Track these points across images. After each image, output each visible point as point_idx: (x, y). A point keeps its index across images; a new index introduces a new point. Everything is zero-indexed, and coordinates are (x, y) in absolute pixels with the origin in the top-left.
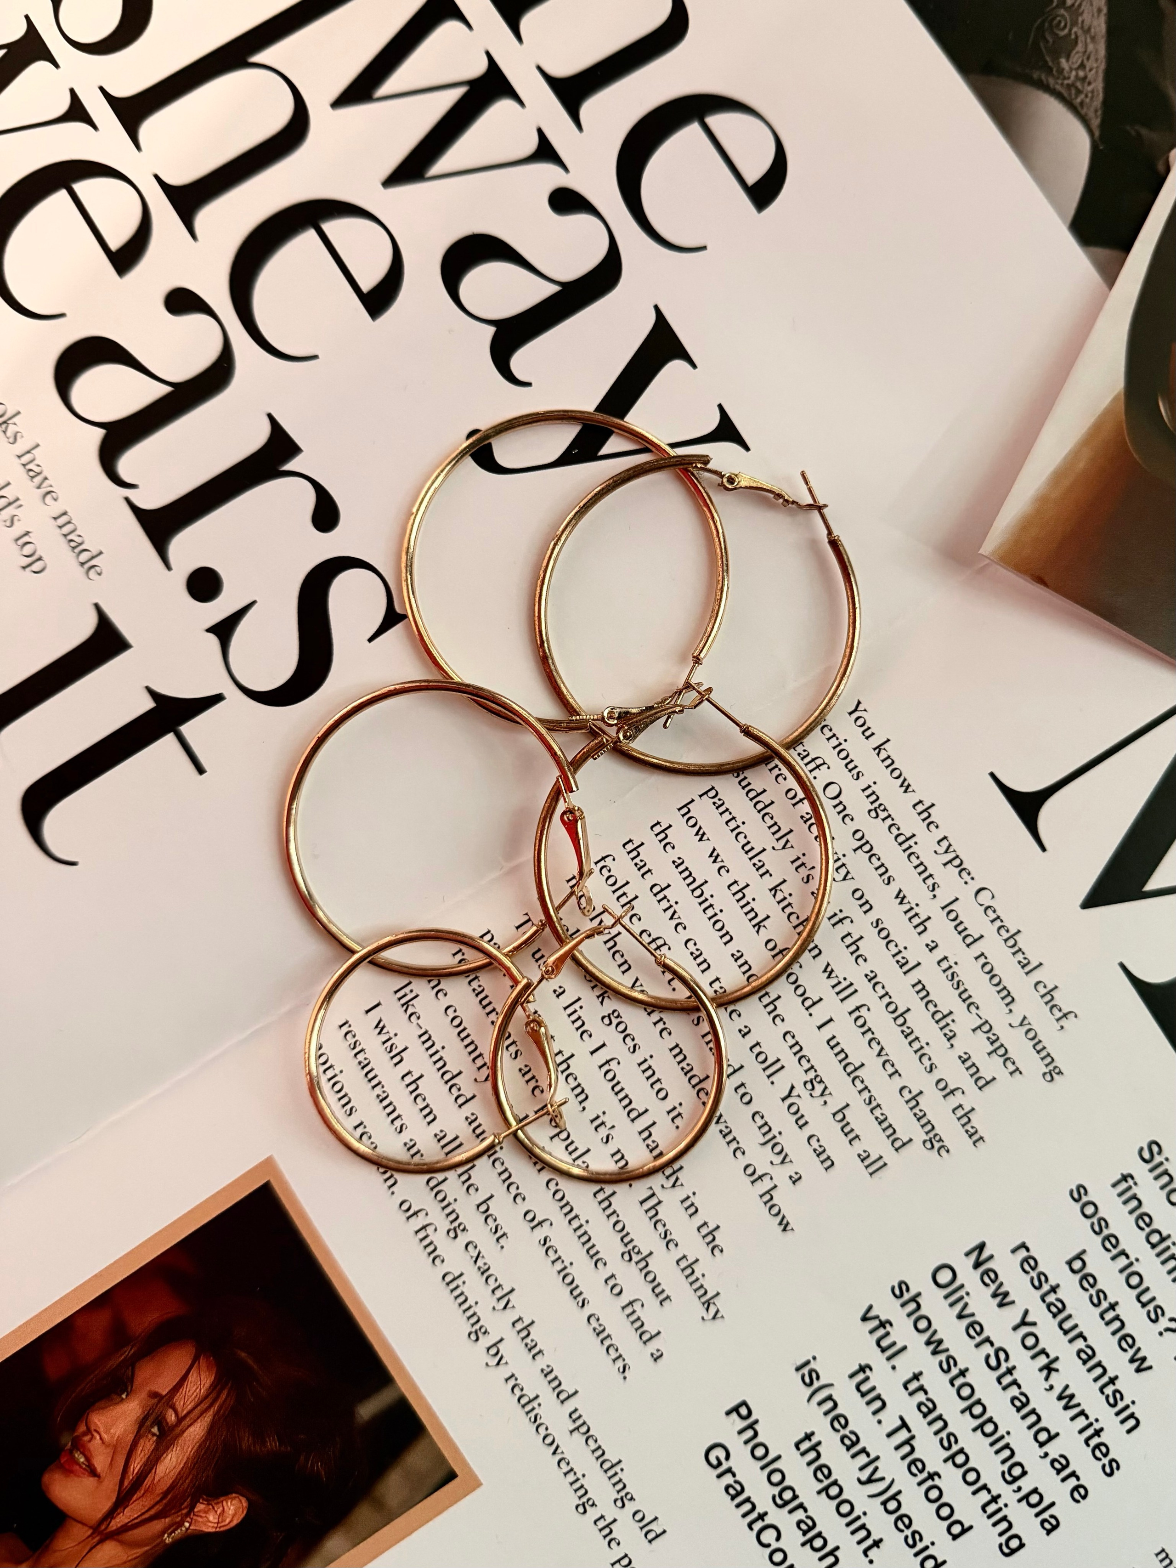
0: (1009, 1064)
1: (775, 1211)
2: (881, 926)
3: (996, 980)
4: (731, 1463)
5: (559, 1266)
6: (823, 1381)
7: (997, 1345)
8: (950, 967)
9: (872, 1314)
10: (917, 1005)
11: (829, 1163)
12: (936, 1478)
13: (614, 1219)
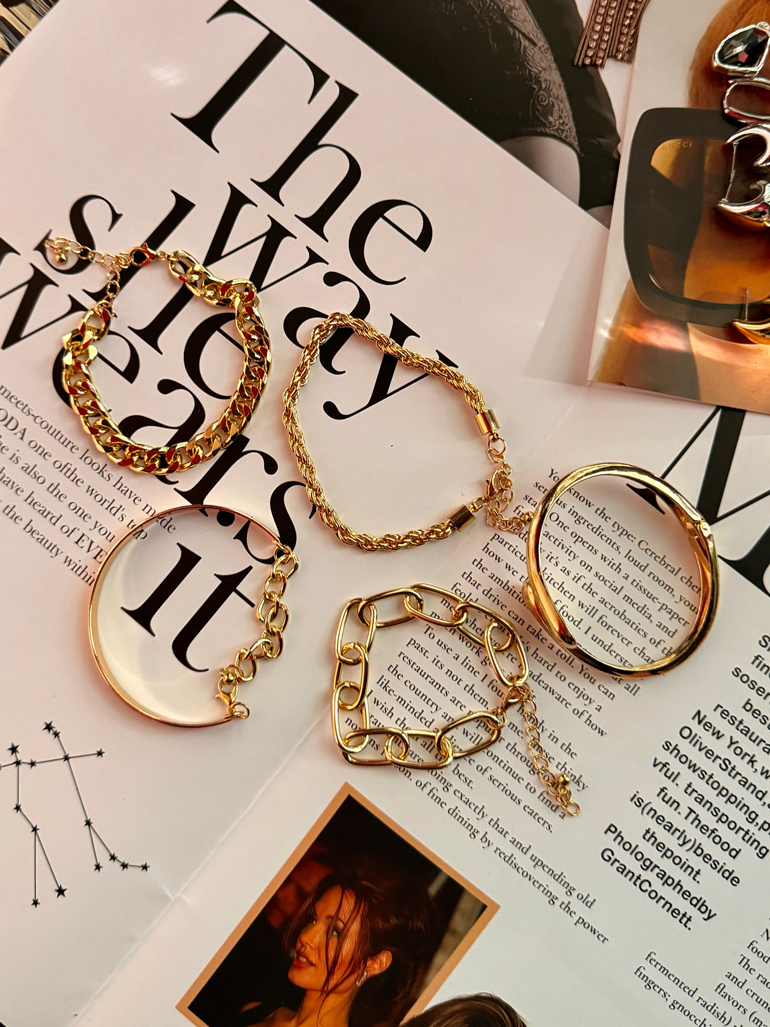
0: (681, 621)
1: (594, 727)
2: (599, 575)
3: (661, 583)
4: (616, 856)
5: (501, 787)
6: (645, 802)
7: (723, 758)
8: (638, 584)
9: (657, 762)
10: (628, 607)
11: (612, 696)
12: (715, 831)
13: (520, 756)
